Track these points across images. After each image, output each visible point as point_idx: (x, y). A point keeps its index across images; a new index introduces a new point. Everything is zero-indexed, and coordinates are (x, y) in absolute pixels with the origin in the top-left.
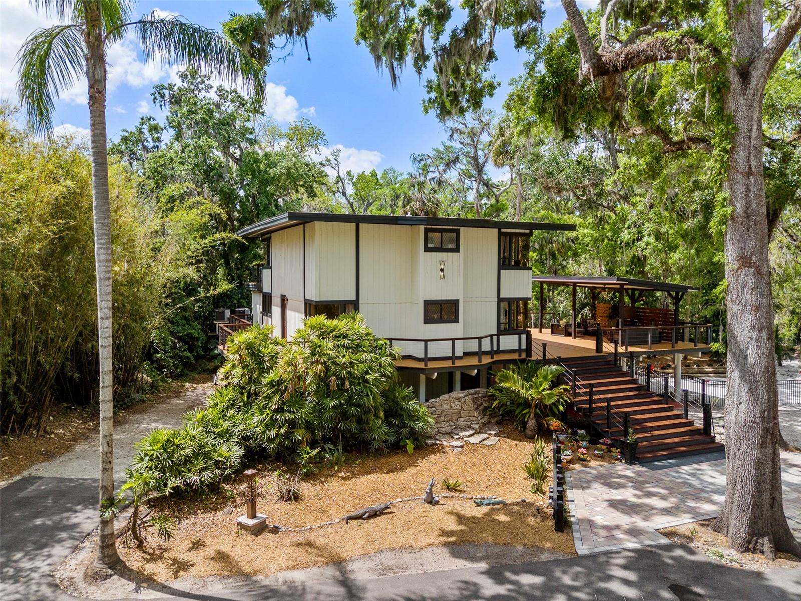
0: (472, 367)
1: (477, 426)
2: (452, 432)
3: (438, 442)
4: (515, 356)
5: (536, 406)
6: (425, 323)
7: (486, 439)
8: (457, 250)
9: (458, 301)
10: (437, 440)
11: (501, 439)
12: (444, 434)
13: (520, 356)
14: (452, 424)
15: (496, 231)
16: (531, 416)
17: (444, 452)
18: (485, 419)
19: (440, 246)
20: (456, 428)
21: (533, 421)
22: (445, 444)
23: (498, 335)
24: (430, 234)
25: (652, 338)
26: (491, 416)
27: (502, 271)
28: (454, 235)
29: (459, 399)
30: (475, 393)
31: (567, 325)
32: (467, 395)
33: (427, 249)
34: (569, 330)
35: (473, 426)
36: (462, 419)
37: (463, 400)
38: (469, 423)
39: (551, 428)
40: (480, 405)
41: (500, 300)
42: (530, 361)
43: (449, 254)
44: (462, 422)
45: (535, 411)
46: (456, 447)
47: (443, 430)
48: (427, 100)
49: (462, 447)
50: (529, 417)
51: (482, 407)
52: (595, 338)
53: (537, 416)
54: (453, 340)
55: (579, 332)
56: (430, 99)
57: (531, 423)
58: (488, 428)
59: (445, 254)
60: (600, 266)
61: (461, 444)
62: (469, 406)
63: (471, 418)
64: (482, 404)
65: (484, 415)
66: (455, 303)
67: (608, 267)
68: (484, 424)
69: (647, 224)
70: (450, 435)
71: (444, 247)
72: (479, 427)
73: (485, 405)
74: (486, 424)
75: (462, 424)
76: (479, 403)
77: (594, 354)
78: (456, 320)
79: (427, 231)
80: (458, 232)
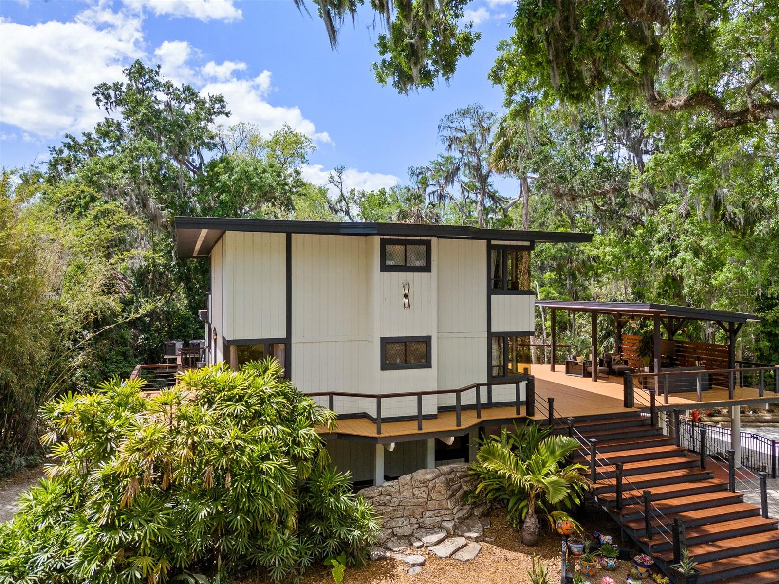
0: (449, 433)
1: (449, 525)
2: (412, 535)
3: (388, 554)
4: (511, 413)
5: (537, 496)
6: (382, 369)
7: (463, 547)
8: (427, 268)
9: (430, 337)
10: (387, 549)
11: (485, 545)
12: (400, 538)
13: (518, 413)
14: (413, 520)
15: (484, 243)
16: (530, 512)
17: (392, 576)
18: (465, 512)
19: (402, 264)
20: (420, 527)
21: (533, 520)
22: (398, 557)
23: (489, 385)
24: (389, 248)
25: (702, 385)
26: (475, 505)
27: (493, 296)
28: (423, 248)
29: (425, 483)
30: (452, 471)
31: (587, 363)
32: (437, 477)
33: (385, 268)
34: (589, 369)
35: (445, 524)
36: (428, 514)
37: (431, 485)
38: (439, 519)
39: (560, 531)
40: (457, 491)
41: (491, 335)
42: (531, 421)
43: (416, 274)
44: (429, 519)
45: (536, 504)
46: (414, 565)
47: (399, 531)
48: (379, 64)
49: (422, 564)
50: (527, 513)
51: (461, 492)
52: (622, 380)
53: (538, 511)
54: (419, 395)
55: (601, 372)
56: (384, 61)
57: (531, 522)
58: (468, 526)
59: (409, 275)
60: (626, 288)
61: (420, 559)
62: (440, 493)
63: (442, 512)
64: (461, 487)
65: (464, 504)
66: (426, 341)
67: (635, 290)
68: (462, 520)
69: (683, 237)
70: (408, 539)
71: (408, 264)
72: (455, 525)
73: (466, 488)
74: (465, 519)
75: (428, 521)
76: (455, 487)
77: (622, 409)
78: (428, 365)
79: (384, 243)
80: (428, 244)
